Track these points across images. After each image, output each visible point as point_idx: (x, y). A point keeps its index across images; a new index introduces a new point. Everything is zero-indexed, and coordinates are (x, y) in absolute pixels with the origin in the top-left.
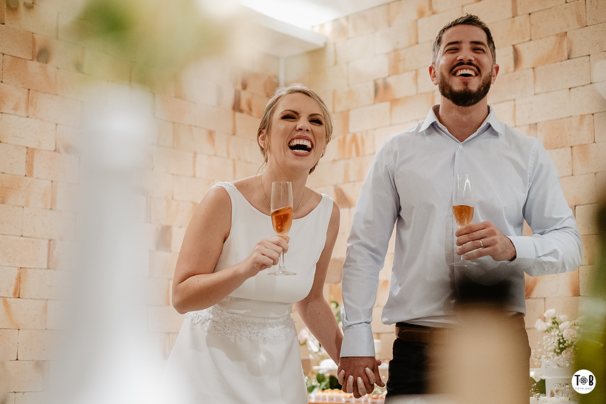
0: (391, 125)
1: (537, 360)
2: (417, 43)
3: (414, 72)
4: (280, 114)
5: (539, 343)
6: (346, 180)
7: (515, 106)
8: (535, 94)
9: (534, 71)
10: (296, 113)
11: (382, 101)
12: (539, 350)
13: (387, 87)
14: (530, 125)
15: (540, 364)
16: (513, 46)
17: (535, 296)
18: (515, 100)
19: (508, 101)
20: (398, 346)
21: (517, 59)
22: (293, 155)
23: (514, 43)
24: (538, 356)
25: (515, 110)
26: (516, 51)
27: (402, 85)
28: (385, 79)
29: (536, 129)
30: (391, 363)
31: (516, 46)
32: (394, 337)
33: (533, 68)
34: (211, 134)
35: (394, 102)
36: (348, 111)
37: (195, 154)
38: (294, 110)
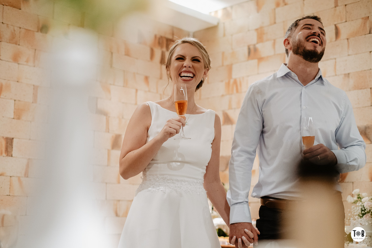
0: (258, 74)
1: (347, 220)
2: (275, 23)
3: (273, 41)
4: (175, 57)
5: (349, 210)
6: (230, 108)
7: (336, 62)
8: (349, 55)
9: (348, 41)
10: (183, 56)
11: (253, 59)
12: (349, 214)
13: (256, 50)
14: (345, 74)
15: (349, 223)
16: (335, 25)
17: (347, 181)
18: (335, 59)
19: (331, 59)
20: (262, 211)
21: (337, 33)
22: (182, 81)
23: (336, 23)
24: (348, 218)
25: (335, 65)
26: (337, 29)
27: (265, 49)
28: (254, 45)
29: (349, 77)
30: (257, 221)
31: (337, 25)
32: (260, 205)
33: (348, 39)
34: (147, 78)
35: (260, 59)
36: (232, 65)
37: (137, 90)
38: (183, 55)
